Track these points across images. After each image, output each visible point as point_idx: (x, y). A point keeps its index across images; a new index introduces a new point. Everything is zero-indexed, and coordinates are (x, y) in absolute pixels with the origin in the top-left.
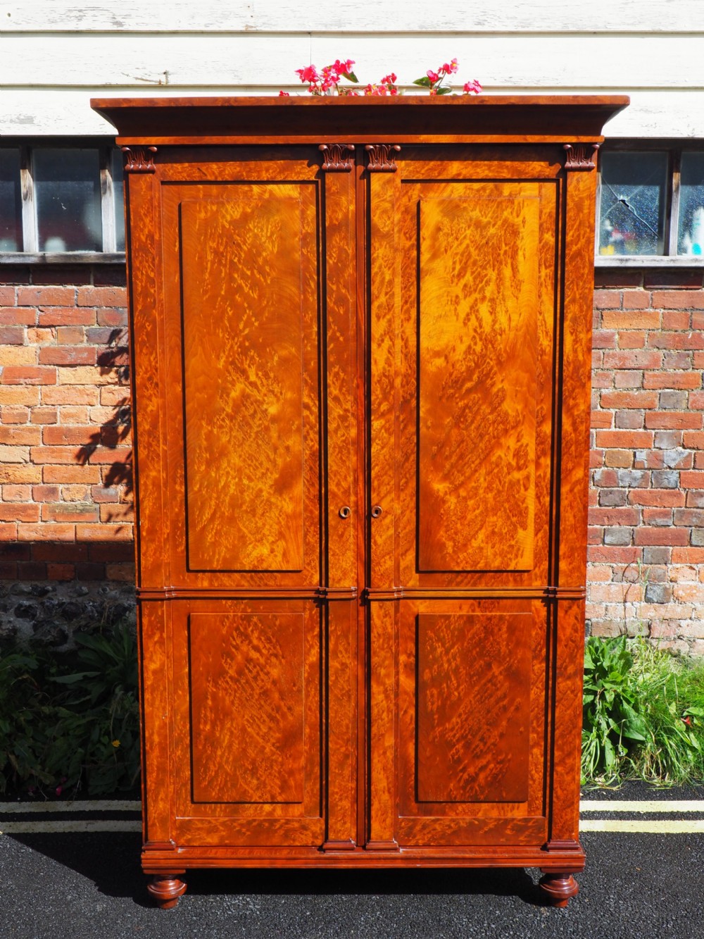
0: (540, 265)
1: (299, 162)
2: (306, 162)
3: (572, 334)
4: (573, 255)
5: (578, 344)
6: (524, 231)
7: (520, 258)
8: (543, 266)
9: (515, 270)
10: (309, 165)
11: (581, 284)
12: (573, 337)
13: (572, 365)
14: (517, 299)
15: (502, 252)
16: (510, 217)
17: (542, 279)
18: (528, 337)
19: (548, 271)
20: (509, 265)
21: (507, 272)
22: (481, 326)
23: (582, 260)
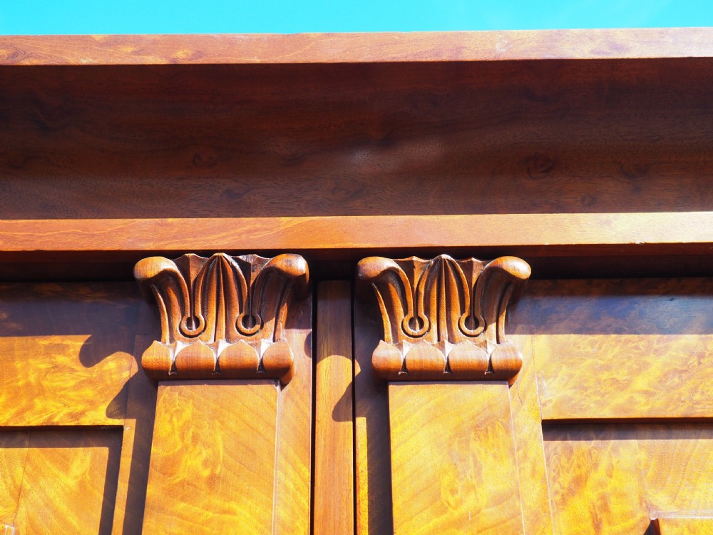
1: (43, 342)
2: (76, 343)
10: (89, 357)
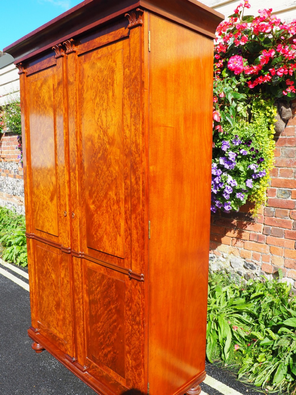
0: (124, 87)
3: (134, 125)
4: (133, 79)
5: (137, 132)
6: (116, 70)
7: (115, 85)
8: (125, 88)
9: (113, 92)
11: (137, 95)
12: (135, 127)
13: (134, 144)
14: (114, 107)
15: (109, 83)
16: (111, 63)
17: (125, 95)
18: (119, 129)
19: (127, 90)
20: (111, 90)
21: (111, 94)
22: (103, 125)
23: (137, 80)
